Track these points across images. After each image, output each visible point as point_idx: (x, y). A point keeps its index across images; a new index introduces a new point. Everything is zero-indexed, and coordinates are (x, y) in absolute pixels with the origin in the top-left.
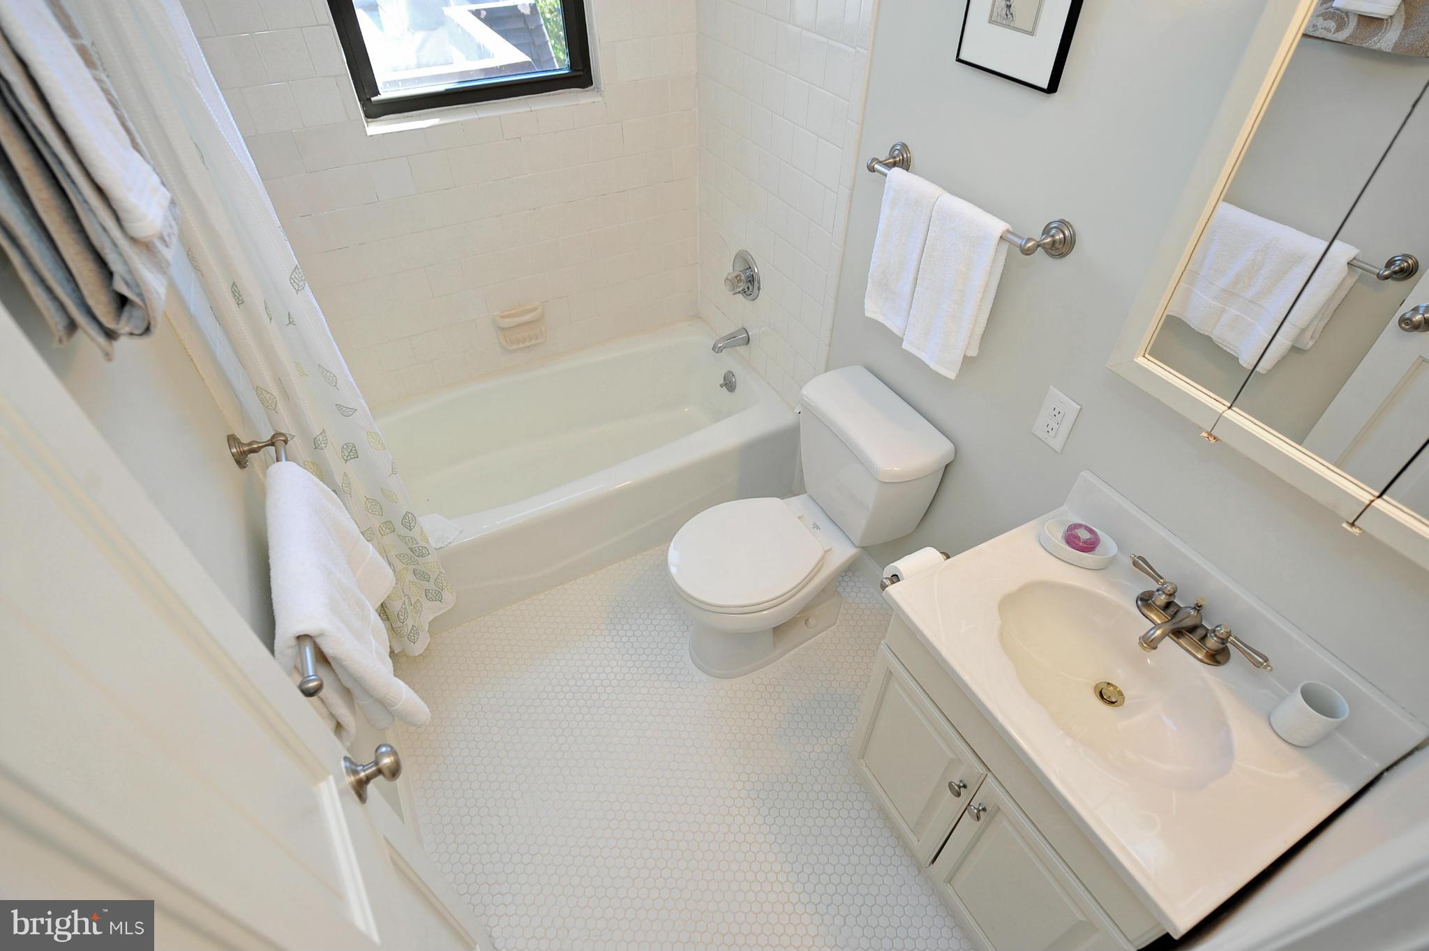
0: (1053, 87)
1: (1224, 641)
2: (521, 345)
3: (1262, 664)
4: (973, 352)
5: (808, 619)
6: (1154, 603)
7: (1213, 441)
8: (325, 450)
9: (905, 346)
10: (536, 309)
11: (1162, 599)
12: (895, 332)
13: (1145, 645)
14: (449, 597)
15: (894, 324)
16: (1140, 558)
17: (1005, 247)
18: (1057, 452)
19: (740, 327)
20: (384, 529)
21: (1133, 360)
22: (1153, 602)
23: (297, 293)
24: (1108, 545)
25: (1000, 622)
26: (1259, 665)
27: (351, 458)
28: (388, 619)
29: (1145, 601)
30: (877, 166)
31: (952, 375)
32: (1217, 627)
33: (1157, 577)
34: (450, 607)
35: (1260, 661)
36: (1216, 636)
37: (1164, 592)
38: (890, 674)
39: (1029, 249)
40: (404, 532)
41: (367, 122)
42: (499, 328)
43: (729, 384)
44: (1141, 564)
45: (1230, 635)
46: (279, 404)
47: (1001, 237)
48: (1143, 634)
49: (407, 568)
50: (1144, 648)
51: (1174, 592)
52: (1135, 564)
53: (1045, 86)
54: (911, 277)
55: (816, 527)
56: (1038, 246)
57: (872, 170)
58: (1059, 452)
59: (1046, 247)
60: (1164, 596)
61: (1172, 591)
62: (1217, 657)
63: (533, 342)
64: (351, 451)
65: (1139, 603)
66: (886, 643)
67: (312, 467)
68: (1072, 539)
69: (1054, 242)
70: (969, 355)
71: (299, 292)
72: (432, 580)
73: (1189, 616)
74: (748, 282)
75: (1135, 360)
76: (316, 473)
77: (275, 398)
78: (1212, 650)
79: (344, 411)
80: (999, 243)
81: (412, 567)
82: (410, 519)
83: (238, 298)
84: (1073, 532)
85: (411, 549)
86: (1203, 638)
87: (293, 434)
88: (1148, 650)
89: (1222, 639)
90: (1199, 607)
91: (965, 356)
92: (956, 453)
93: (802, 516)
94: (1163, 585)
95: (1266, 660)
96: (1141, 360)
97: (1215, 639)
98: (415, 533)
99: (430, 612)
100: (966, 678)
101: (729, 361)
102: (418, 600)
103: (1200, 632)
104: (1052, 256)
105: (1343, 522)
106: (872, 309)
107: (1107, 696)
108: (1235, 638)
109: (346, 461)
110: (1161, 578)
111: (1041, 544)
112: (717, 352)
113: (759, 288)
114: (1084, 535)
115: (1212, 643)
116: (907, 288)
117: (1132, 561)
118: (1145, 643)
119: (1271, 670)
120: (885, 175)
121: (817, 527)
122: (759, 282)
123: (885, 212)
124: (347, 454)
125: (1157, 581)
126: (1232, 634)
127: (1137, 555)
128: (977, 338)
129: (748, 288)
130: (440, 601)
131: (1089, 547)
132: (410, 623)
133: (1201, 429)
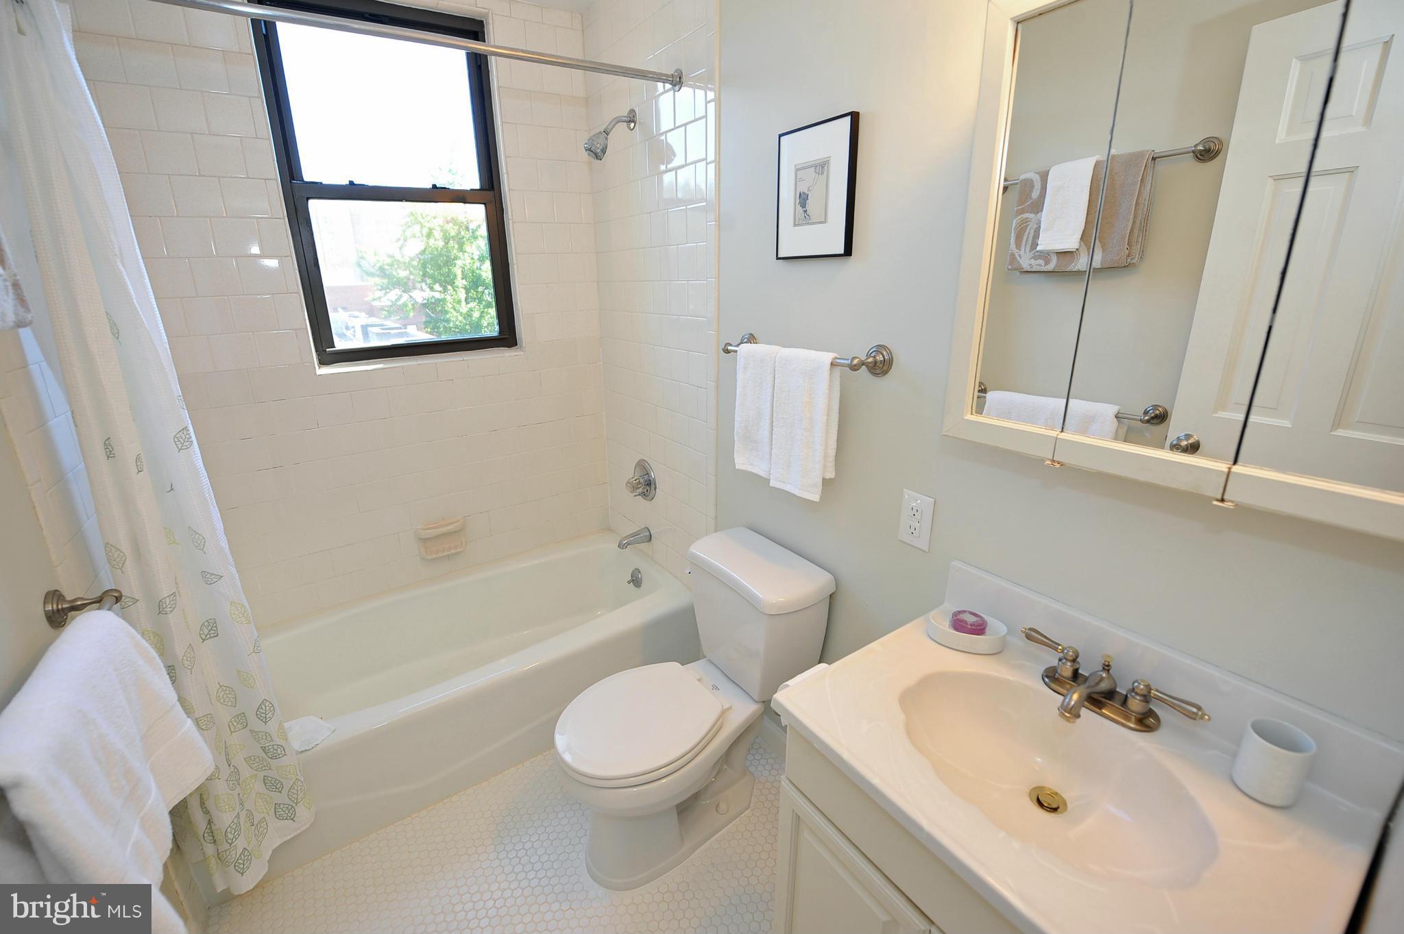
0: (848, 251)
1: (1146, 698)
2: (441, 555)
3: (1196, 714)
4: (831, 474)
5: (718, 804)
6: (1062, 676)
7: (1058, 466)
8: (170, 616)
9: (773, 483)
10: (458, 521)
11: (1067, 670)
12: (761, 475)
13: (1068, 715)
14: (304, 814)
15: (759, 469)
16: (1031, 629)
17: (837, 371)
18: (924, 551)
19: (644, 527)
20: (235, 724)
21: (963, 419)
22: (1060, 675)
23: (179, 451)
24: (997, 627)
25: (903, 716)
26: (1194, 716)
27: (211, 637)
28: (215, 841)
29: (1051, 677)
30: (730, 348)
31: (816, 497)
32: (1134, 683)
33: (1052, 645)
34: (304, 828)
35: (1193, 713)
36: (1137, 694)
37: (1067, 659)
38: (797, 819)
39: (855, 365)
40: (256, 724)
41: (319, 367)
42: (421, 539)
43: (636, 581)
44: (1032, 636)
45: (1151, 689)
46: (127, 563)
47: (832, 364)
48: (1059, 705)
49: (256, 775)
50: (1068, 719)
51: (1077, 657)
52: (1028, 637)
53: (842, 252)
54: (768, 421)
55: (715, 688)
56: (863, 364)
57: (727, 351)
58: (927, 551)
59: (870, 365)
60: (1069, 664)
61: (1074, 657)
62: (1146, 722)
63: (453, 551)
64: (211, 629)
65: (1046, 680)
66: (786, 777)
67: (152, 638)
68: (959, 625)
69: (876, 362)
70: (827, 478)
71: (181, 451)
72: (285, 791)
73: (1102, 679)
74: (646, 485)
75: (965, 418)
76: (156, 646)
77: (125, 556)
78: (1140, 714)
79: (209, 578)
80: (831, 369)
81: (261, 775)
82: (268, 708)
83: (111, 452)
84: (958, 617)
85: (264, 749)
86: (1125, 701)
87: (137, 598)
88: (1072, 720)
89: (1144, 696)
90: (1108, 666)
91: (823, 478)
92: (837, 585)
93: (700, 678)
94: (1063, 651)
95: (1199, 708)
96: (969, 417)
97: (1138, 698)
98: (272, 726)
99: (277, 834)
100: (876, 781)
101: (633, 559)
102: (264, 818)
103: (1118, 699)
104: (875, 374)
105: (1212, 501)
106: (742, 461)
107: (1048, 803)
108: (1157, 691)
109: (204, 640)
110: (1059, 645)
111: (931, 638)
112: (622, 548)
113: (655, 488)
114: (971, 619)
115: (1135, 704)
116: (766, 433)
117: (1024, 635)
118: (1066, 712)
119: (1209, 719)
120: (736, 351)
121: (717, 688)
122: (655, 484)
123: (740, 377)
124: (206, 631)
125: (1056, 649)
126: (1152, 687)
127: (1028, 627)
128: (832, 459)
129: (647, 491)
130: (292, 819)
131: (979, 629)
132: (240, 844)
133: (1043, 460)
